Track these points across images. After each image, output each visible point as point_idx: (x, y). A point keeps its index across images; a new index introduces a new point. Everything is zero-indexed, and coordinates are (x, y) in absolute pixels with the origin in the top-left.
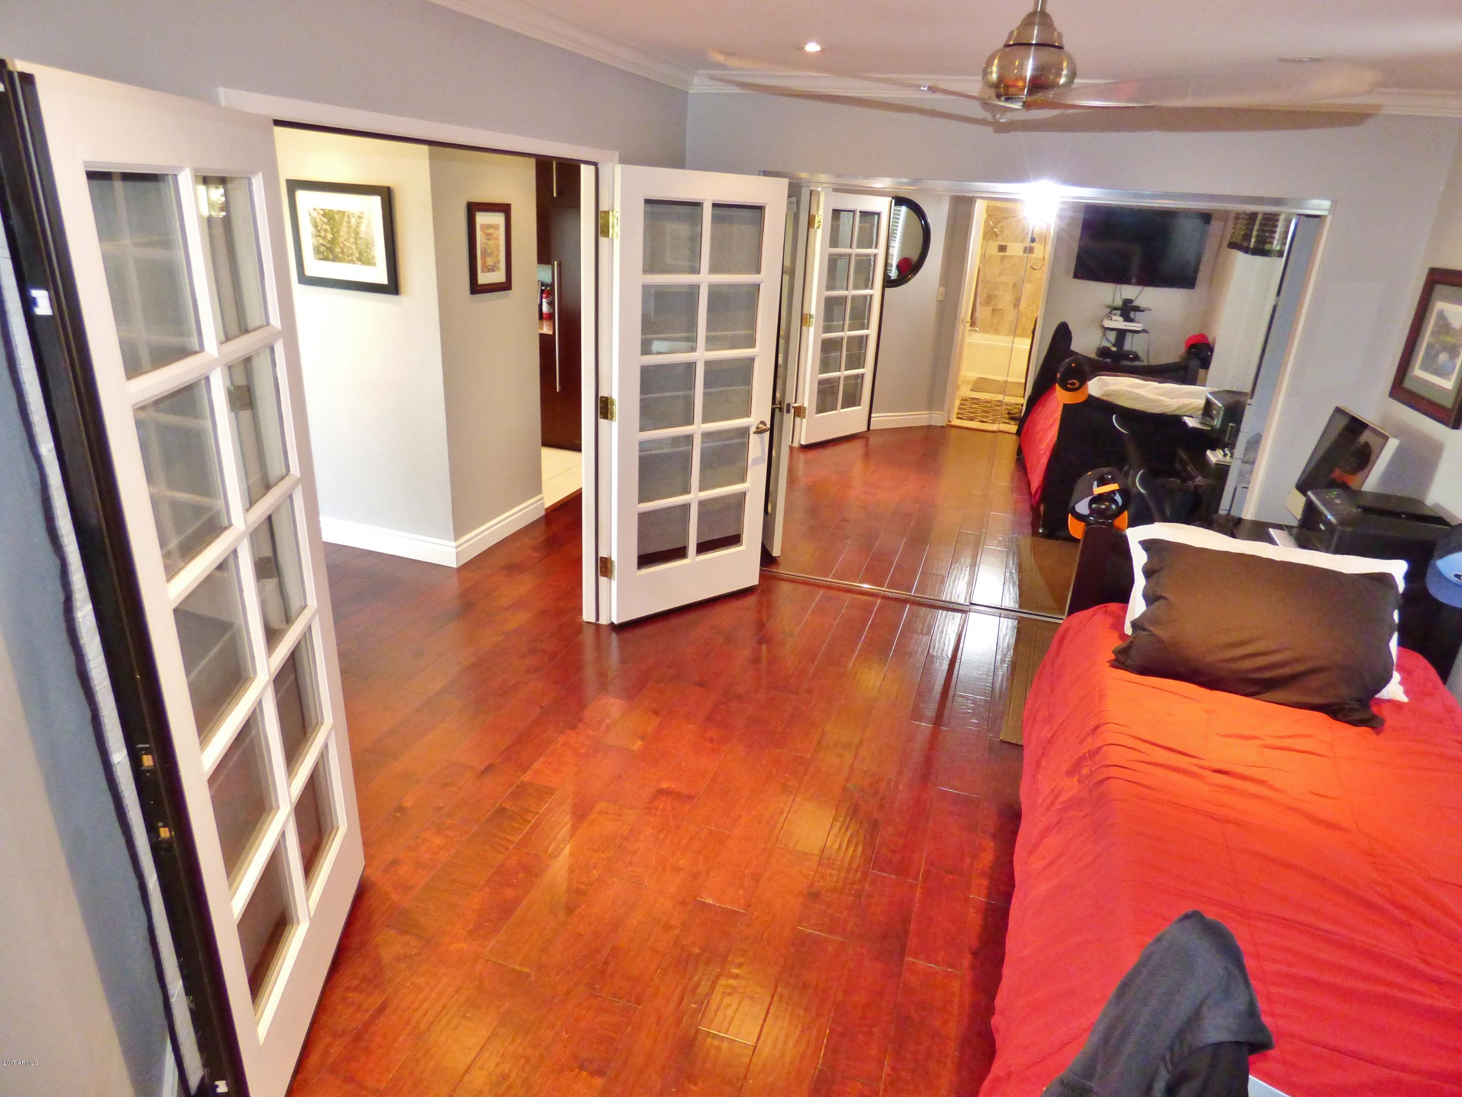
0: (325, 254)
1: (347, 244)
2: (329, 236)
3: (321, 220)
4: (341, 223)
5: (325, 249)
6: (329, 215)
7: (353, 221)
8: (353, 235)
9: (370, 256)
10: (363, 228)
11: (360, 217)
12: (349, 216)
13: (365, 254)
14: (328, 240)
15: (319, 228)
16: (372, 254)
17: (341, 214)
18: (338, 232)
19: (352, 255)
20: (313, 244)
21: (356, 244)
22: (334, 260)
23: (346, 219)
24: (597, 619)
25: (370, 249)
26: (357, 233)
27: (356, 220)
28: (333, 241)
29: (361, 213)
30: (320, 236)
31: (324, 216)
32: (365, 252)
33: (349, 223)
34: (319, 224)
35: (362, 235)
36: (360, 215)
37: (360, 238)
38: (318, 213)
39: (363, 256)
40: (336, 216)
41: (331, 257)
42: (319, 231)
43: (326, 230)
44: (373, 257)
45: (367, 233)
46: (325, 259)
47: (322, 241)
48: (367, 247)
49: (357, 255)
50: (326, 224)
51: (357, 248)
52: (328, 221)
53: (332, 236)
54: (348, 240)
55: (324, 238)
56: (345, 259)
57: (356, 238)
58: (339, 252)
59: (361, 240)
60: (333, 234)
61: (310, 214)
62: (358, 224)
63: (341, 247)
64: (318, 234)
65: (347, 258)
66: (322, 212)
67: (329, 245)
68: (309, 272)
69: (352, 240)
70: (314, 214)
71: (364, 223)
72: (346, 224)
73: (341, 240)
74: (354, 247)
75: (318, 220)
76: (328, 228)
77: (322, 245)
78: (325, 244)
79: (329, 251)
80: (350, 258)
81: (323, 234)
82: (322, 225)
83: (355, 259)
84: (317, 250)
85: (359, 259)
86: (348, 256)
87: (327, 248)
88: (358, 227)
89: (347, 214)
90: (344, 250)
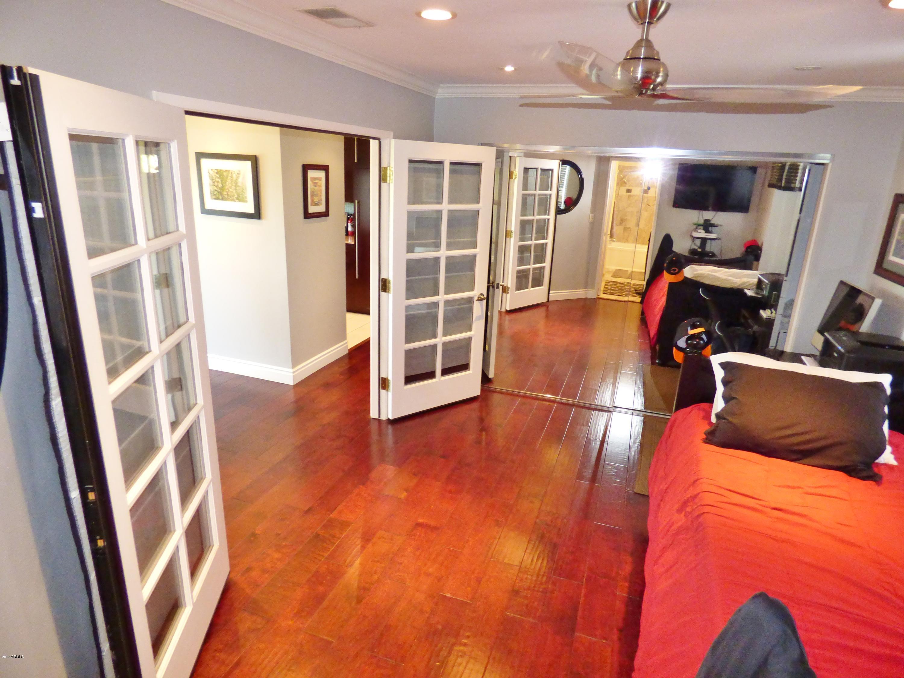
0: (217, 195)
1: (230, 190)
2: (220, 185)
3: (215, 176)
4: (227, 177)
5: (217, 193)
6: (220, 173)
7: (234, 176)
8: (234, 184)
9: (244, 197)
10: (240, 180)
11: (238, 174)
12: (232, 173)
13: (241, 196)
14: (219, 188)
15: (214, 181)
16: (245, 195)
17: (227, 172)
18: (225, 182)
19: (233, 196)
20: (210, 190)
21: (236, 190)
22: (222, 199)
23: (230, 175)
24: (379, 416)
25: (244, 192)
26: (236, 183)
27: (236, 175)
28: (222, 188)
29: (239, 171)
30: (214, 185)
31: (217, 173)
32: (241, 194)
33: (232, 177)
34: (214, 178)
35: (239, 184)
36: (239, 173)
37: (238, 186)
38: (214, 172)
39: (240, 196)
40: (225, 174)
41: (221, 197)
42: (214, 182)
43: (218, 182)
44: (246, 197)
45: (242, 183)
46: (217, 199)
47: (216, 188)
48: (242, 191)
49: (236, 196)
50: (218, 178)
51: (236, 192)
52: (220, 176)
53: (221, 185)
55: (216, 186)
57: (236, 186)
58: (225, 195)
60: (222, 184)
61: (209, 173)
63: (227, 191)
64: (213, 184)
65: (230, 198)
66: (216, 171)
67: (219, 191)
68: (208, 206)
69: (233, 187)
70: (211, 172)
71: (241, 176)
72: (230, 178)
73: (226, 187)
74: (234, 191)
75: (213, 176)
76: (219, 180)
77: (216, 190)
79: (219, 194)
80: (232, 198)
81: (216, 184)
83: (235, 199)
84: (212, 194)
85: (237, 199)
86: (231, 197)
87: (218, 192)
88: (237, 179)
89: (230, 172)
90: (229, 193)
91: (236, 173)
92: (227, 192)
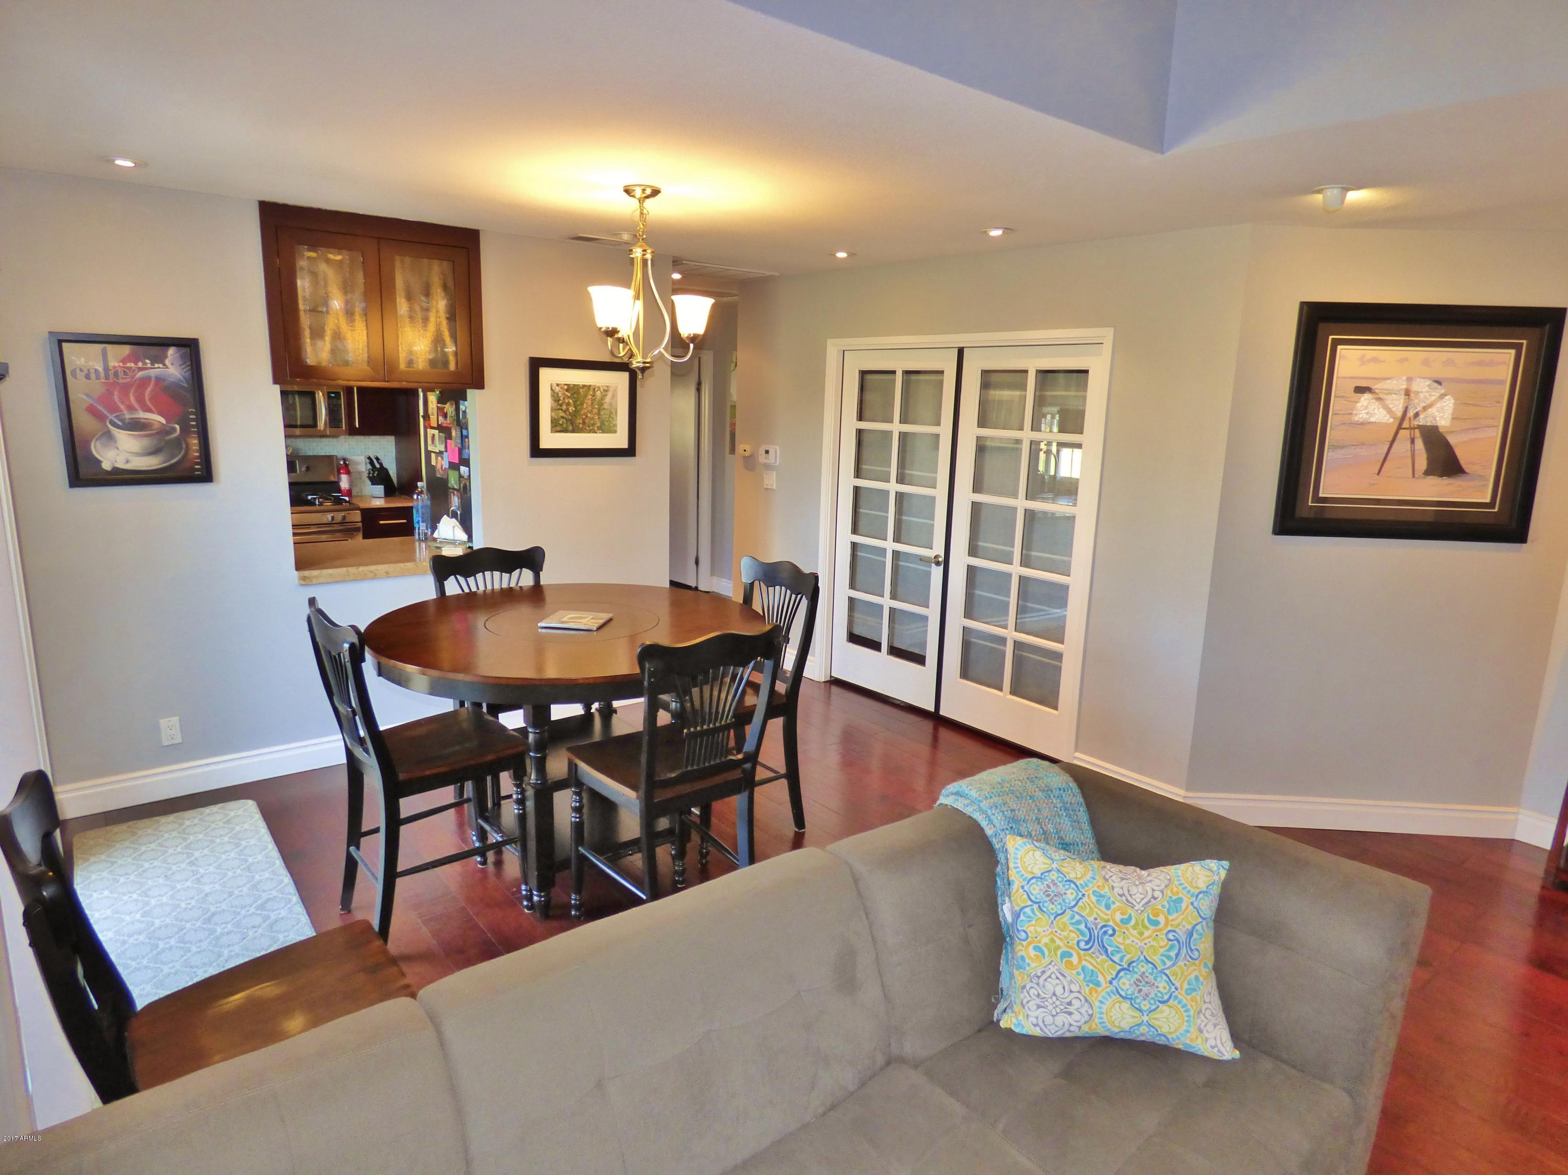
0: (565, 426)
1: (589, 415)
2: (572, 409)
3: (564, 394)
4: (586, 396)
5: (565, 422)
6: (573, 390)
7: (598, 393)
8: (596, 406)
9: (612, 425)
10: (608, 400)
11: (605, 391)
12: (594, 389)
13: (606, 423)
14: (570, 413)
15: (560, 402)
16: (614, 422)
17: (585, 388)
18: (582, 404)
19: (593, 425)
20: (552, 417)
21: (599, 414)
22: (573, 431)
23: (591, 393)
25: (612, 418)
26: (601, 404)
27: (601, 393)
28: (576, 414)
29: (607, 386)
30: (562, 410)
31: (567, 390)
33: (594, 396)
34: (562, 398)
35: (606, 406)
36: (606, 389)
37: (604, 409)
38: (562, 388)
39: (604, 425)
40: (581, 391)
41: (570, 428)
42: (560, 405)
43: (568, 404)
44: (615, 425)
45: (611, 404)
46: (565, 431)
47: (562, 414)
48: (610, 416)
49: (599, 425)
50: (569, 397)
51: (599, 418)
52: (571, 395)
53: (574, 409)
54: (591, 412)
55: (565, 412)
57: (599, 410)
58: (580, 423)
59: (604, 411)
60: (575, 407)
61: (552, 389)
62: (603, 397)
63: (583, 418)
64: (559, 407)
65: (587, 428)
66: (566, 387)
67: (569, 417)
68: (544, 444)
69: (595, 411)
70: (557, 389)
71: (610, 395)
73: (582, 411)
74: (596, 417)
75: (560, 394)
76: (571, 401)
77: (562, 417)
78: (565, 416)
79: (569, 423)
80: (591, 428)
81: (564, 407)
82: (564, 399)
83: (596, 428)
84: (555, 423)
85: (599, 428)
86: (589, 427)
87: (567, 420)
88: (602, 399)
89: (592, 388)
90: (586, 421)
91: (602, 390)
92: (584, 420)
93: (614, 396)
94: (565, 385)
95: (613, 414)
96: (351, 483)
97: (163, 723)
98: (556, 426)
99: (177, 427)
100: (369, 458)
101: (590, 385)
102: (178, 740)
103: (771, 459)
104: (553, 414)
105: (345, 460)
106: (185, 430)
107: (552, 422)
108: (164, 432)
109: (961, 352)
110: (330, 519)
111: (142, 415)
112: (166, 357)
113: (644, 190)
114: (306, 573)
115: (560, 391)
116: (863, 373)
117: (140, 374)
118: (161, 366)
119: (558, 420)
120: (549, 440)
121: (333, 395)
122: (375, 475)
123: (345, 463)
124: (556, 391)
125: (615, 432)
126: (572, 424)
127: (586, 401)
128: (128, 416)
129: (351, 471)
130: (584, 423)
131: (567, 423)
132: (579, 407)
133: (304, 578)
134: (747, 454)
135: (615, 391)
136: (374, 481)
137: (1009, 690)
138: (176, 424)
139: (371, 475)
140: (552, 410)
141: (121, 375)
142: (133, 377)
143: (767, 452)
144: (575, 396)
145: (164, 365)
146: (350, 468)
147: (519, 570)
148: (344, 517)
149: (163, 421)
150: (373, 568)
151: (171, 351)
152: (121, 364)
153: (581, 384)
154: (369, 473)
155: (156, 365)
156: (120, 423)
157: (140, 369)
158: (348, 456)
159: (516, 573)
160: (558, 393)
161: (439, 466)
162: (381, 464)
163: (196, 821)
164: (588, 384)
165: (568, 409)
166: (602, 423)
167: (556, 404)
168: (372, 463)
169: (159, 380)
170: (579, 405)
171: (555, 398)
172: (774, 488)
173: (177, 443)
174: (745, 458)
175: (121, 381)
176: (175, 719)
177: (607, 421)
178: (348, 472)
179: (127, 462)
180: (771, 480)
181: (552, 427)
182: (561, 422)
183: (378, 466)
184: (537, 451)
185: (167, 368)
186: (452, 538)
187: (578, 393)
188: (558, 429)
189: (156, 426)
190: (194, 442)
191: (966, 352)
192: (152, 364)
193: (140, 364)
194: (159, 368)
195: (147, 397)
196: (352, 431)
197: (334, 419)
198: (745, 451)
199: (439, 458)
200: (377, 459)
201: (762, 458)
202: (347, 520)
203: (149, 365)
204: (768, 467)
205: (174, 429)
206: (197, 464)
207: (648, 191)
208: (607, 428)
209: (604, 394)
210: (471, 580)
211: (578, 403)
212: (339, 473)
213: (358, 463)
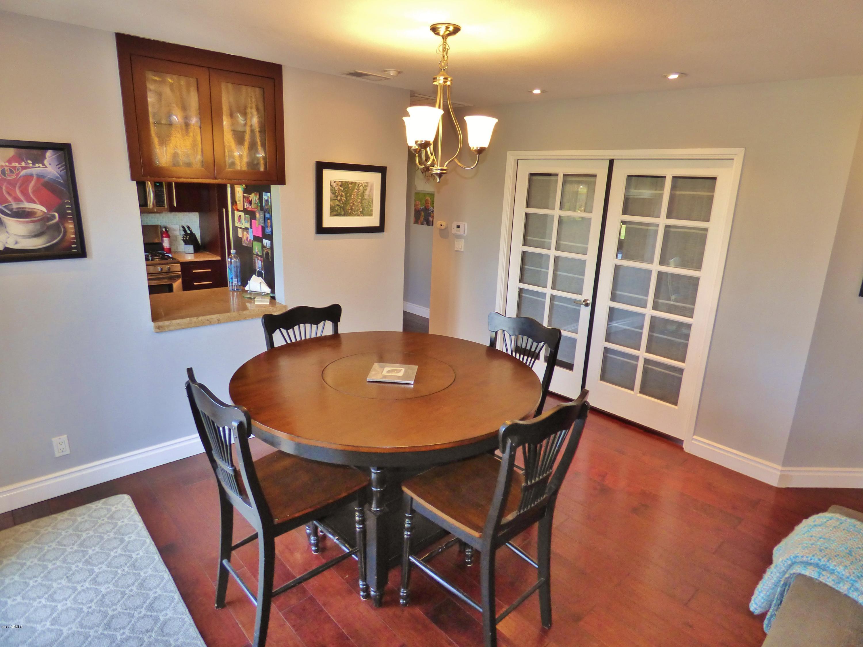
0: (339, 211)
1: (355, 204)
2: (344, 199)
3: (339, 188)
4: (353, 190)
5: (339, 208)
6: (345, 185)
7: (361, 188)
8: (360, 197)
9: (369, 210)
10: (367, 193)
11: (366, 186)
12: (359, 185)
13: (366, 209)
14: (343, 202)
15: (336, 194)
16: (371, 209)
17: (353, 184)
18: (351, 196)
19: (357, 210)
20: (330, 205)
21: (361, 203)
22: (344, 215)
23: (356, 187)
25: (370, 206)
26: (363, 196)
27: (363, 187)
28: (346, 203)
30: (337, 199)
31: (341, 186)
33: (358, 190)
34: (337, 191)
35: (366, 197)
36: (366, 184)
38: (337, 184)
39: (365, 210)
40: (350, 186)
41: (343, 213)
42: (336, 196)
43: (342, 196)
44: (372, 211)
45: (369, 196)
46: (339, 215)
47: (337, 203)
48: (368, 204)
49: (361, 210)
50: (342, 191)
51: (361, 205)
52: (344, 189)
53: (345, 199)
54: (356, 201)
55: (339, 201)
56: (353, 213)
57: (362, 200)
58: (349, 209)
59: (365, 200)
60: (346, 198)
61: (331, 185)
62: (365, 190)
63: (351, 205)
64: (335, 198)
65: (354, 213)
66: (340, 183)
67: (341, 205)
68: (326, 224)
69: (359, 200)
70: (334, 185)
71: (368, 189)
73: (351, 201)
75: (336, 189)
76: (343, 193)
77: (338, 205)
78: (339, 204)
79: (342, 209)
80: (356, 212)
81: (339, 198)
82: (339, 192)
83: (359, 213)
84: (333, 209)
85: (361, 213)
86: (355, 212)
87: (341, 207)
88: (363, 192)
89: (357, 185)
91: (363, 185)
92: (351, 207)
93: (371, 189)
94: (340, 182)
95: (371, 202)
96: (171, 243)
97: (55, 440)
98: (333, 211)
99: (57, 215)
100: (183, 227)
101: (356, 182)
102: (68, 452)
103: (461, 231)
104: (332, 203)
105: (166, 228)
106: (63, 217)
107: (331, 209)
108: (46, 219)
109: (611, 162)
110: (160, 270)
111: (27, 206)
112: (44, 158)
113: (447, 28)
114: (160, 323)
115: (336, 186)
116: (531, 175)
117: (24, 172)
118: (41, 165)
119: (335, 207)
120: (329, 221)
121: (158, 184)
122: (188, 238)
123: (166, 230)
124: (333, 187)
125: (371, 215)
126: (344, 210)
127: (353, 193)
128: (15, 206)
129: (170, 235)
130: (352, 209)
131: (340, 209)
132: (348, 198)
133: (159, 327)
134: (443, 227)
135: (372, 186)
136: (186, 242)
137: (639, 390)
138: (56, 212)
139: (185, 239)
140: (331, 200)
141: (8, 173)
142: (17, 174)
143: (458, 227)
144: (346, 190)
145: (43, 164)
146: (169, 233)
147: (323, 322)
148: (169, 269)
149: (45, 210)
150: (208, 317)
151: (49, 153)
152: (7, 164)
153: (350, 181)
154: (183, 237)
155: (37, 165)
156: (9, 212)
157: (24, 168)
158: (168, 225)
159: (321, 324)
160: (335, 188)
161: (244, 238)
162: (191, 231)
163: (86, 517)
164: (355, 181)
165: (341, 199)
166: (363, 209)
167: (333, 196)
168: (185, 230)
169: (40, 177)
170: (348, 196)
171: (333, 191)
172: (463, 250)
173: (56, 227)
174: (441, 230)
175: (8, 178)
176: (66, 436)
177: (366, 208)
178: (168, 236)
179: (16, 243)
180: (460, 245)
181: (331, 212)
182: (336, 209)
183: (189, 232)
184: (321, 230)
185: (46, 167)
186: (260, 291)
187: (348, 187)
188: (335, 213)
189: (39, 214)
190: (70, 226)
191: (615, 163)
192: (33, 164)
193: (23, 164)
194: (39, 167)
195: (30, 191)
196: (172, 209)
197: (159, 201)
198: (441, 225)
199: (245, 233)
200: (189, 228)
201: (455, 230)
202: (171, 270)
203: (31, 165)
204: (458, 237)
205: (54, 217)
206: (74, 243)
207: (451, 29)
208: (366, 212)
209: (365, 188)
210: (290, 331)
211: (348, 195)
212: (162, 237)
213: (174, 230)
